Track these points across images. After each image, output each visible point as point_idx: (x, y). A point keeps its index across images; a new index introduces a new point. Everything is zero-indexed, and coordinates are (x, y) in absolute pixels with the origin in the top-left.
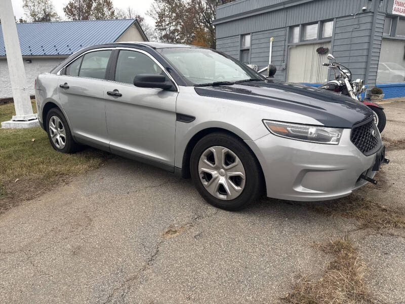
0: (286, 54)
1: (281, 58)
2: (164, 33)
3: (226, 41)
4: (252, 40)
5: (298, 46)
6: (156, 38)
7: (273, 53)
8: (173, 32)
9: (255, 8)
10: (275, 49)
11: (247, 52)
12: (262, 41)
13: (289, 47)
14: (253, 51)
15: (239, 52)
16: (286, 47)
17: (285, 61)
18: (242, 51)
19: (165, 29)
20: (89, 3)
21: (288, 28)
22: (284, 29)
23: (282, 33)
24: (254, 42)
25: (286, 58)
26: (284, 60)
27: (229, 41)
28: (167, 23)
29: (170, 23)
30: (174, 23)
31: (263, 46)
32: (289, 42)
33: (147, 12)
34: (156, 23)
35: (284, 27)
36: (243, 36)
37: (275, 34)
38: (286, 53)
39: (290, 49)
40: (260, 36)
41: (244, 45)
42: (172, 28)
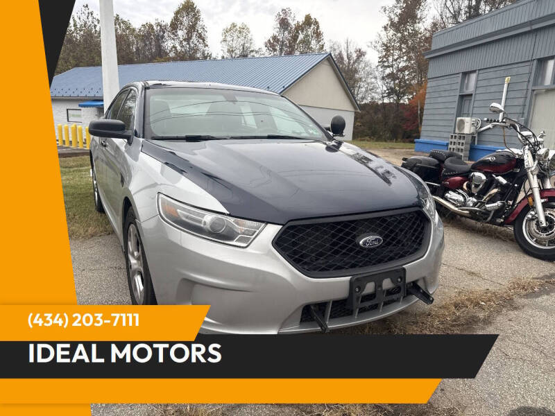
0: (527, 104)
1: (518, 110)
2: (388, 71)
3: (440, 82)
4: (477, 81)
5: (548, 91)
6: (376, 78)
7: (508, 101)
8: (402, 70)
9: (489, 31)
10: (512, 95)
11: (469, 98)
12: (493, 82)
13: (535, 93)
14: (478, 97)
15: (457, 99)
16: (530, 91)
17: (526, 115)
18: (462, 97)
19: (392, 66)
20: (295, 35)
21: (535, 62)
22: (529, 63)
23: (525, 69)
24: (481, 83)
25: (527, 110)
26: (523, 113)
27: (445, 81)
28: (396, 57)
29: (400, 57)
30: (405, 58)
31: (493, 89)
32: (535, 84)
33: (370, 44)
34: (380, 58)
35: (529, 61)
36: (466, 74)
37: (514, 71)
38: (528, 100)
39: (536, 95)
40: (491, 74)
41: (467, 88)
42: (402, 64)
